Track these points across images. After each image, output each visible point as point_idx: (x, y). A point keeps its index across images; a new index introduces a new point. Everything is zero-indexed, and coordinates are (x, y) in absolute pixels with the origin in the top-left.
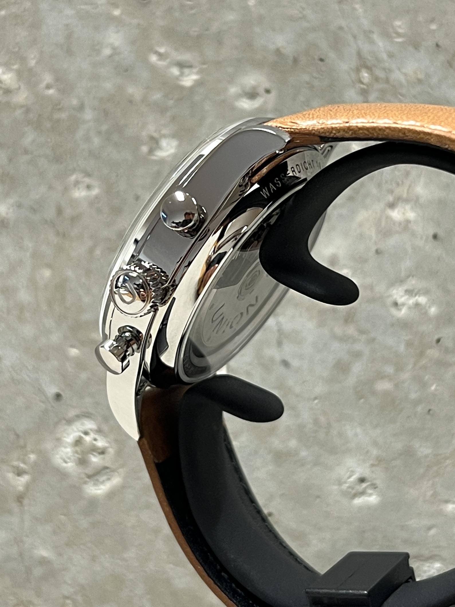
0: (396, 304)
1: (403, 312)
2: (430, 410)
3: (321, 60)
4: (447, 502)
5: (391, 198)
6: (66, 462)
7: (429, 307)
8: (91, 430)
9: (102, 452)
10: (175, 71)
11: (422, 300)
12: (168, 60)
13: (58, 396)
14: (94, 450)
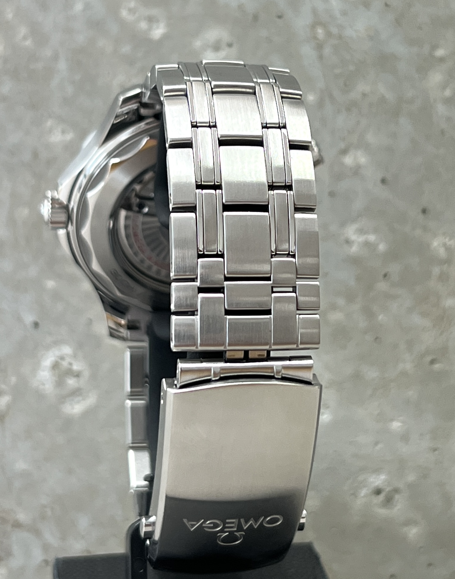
0: (348, 242)
1: (354, 249)
2: (376, 338)
3: (280, 17)
4: (392, 420)
5: (342, 145)
6: (43, 384)
7: (378, 244)
8: (66, 355)
9: (77, 375)
10: (143, 25)
11: (372, 238)
12: (137, 15)
13: (36, 325)
14: (70, 373)
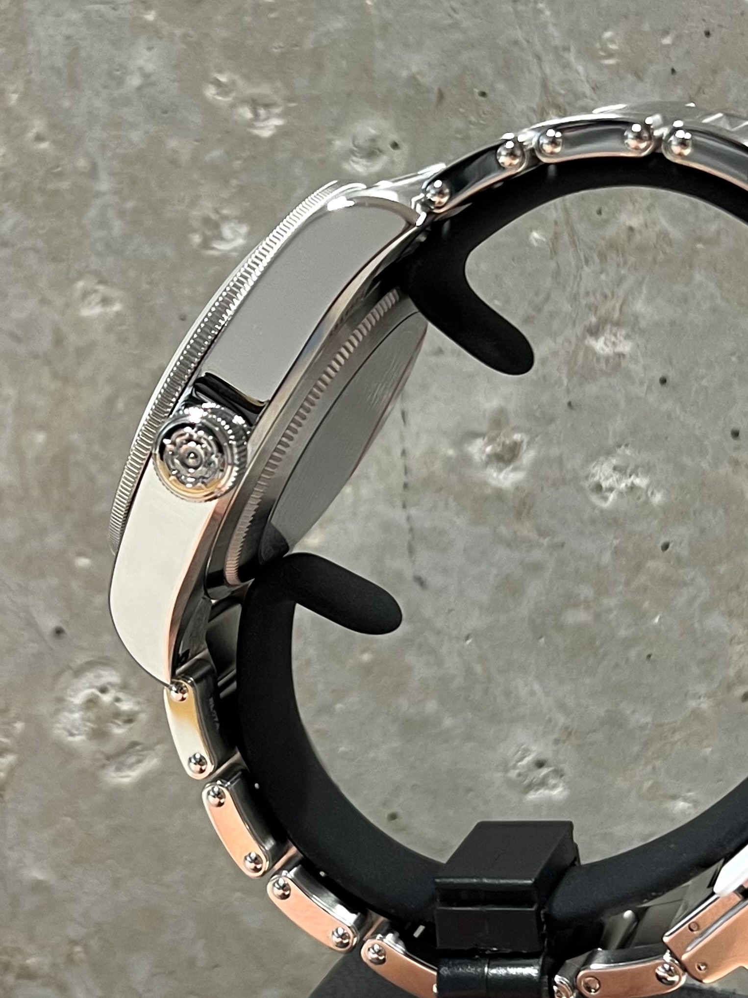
0: (598, 488)
1: (611, 501)
2: (649, 656)
3: (483, 94)
4: (675, 797)
5: (594, 320)
6: (72, 735)
7: (653, 493)
8: (111, 685)
9: (130, 719)
10: (246, 113)
11: (640, 481)
12: (234, 94)
13: (59, 632)
14: (116, 715)
